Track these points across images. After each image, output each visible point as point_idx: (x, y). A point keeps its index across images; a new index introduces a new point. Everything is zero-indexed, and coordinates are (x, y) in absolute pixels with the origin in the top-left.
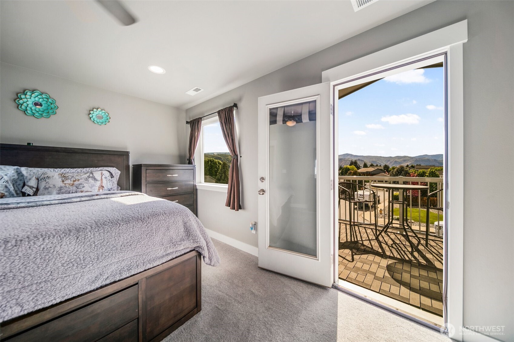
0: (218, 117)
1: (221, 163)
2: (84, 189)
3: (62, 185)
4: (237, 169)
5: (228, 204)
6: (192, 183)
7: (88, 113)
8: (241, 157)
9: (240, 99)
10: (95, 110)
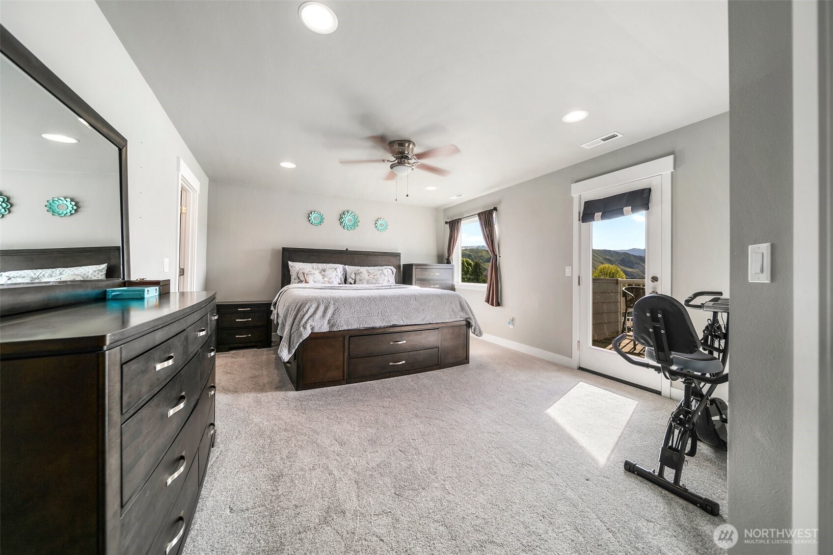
0: (478, 218)
1: (471, 264)
2: (379, 282)
3: (368, 278)
4: (496, 269)
5: (488, 301)
6: (451, 282)
7: (375, 223)
8: (500, 257)
9: (500, 202)
10: (379, 220)
